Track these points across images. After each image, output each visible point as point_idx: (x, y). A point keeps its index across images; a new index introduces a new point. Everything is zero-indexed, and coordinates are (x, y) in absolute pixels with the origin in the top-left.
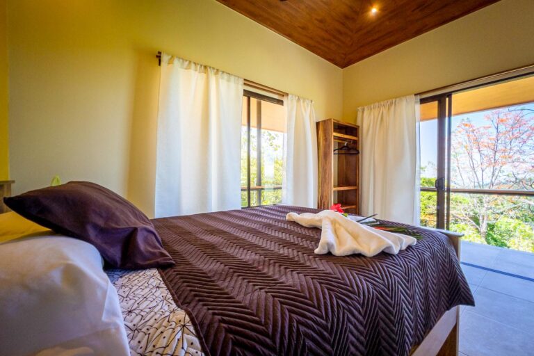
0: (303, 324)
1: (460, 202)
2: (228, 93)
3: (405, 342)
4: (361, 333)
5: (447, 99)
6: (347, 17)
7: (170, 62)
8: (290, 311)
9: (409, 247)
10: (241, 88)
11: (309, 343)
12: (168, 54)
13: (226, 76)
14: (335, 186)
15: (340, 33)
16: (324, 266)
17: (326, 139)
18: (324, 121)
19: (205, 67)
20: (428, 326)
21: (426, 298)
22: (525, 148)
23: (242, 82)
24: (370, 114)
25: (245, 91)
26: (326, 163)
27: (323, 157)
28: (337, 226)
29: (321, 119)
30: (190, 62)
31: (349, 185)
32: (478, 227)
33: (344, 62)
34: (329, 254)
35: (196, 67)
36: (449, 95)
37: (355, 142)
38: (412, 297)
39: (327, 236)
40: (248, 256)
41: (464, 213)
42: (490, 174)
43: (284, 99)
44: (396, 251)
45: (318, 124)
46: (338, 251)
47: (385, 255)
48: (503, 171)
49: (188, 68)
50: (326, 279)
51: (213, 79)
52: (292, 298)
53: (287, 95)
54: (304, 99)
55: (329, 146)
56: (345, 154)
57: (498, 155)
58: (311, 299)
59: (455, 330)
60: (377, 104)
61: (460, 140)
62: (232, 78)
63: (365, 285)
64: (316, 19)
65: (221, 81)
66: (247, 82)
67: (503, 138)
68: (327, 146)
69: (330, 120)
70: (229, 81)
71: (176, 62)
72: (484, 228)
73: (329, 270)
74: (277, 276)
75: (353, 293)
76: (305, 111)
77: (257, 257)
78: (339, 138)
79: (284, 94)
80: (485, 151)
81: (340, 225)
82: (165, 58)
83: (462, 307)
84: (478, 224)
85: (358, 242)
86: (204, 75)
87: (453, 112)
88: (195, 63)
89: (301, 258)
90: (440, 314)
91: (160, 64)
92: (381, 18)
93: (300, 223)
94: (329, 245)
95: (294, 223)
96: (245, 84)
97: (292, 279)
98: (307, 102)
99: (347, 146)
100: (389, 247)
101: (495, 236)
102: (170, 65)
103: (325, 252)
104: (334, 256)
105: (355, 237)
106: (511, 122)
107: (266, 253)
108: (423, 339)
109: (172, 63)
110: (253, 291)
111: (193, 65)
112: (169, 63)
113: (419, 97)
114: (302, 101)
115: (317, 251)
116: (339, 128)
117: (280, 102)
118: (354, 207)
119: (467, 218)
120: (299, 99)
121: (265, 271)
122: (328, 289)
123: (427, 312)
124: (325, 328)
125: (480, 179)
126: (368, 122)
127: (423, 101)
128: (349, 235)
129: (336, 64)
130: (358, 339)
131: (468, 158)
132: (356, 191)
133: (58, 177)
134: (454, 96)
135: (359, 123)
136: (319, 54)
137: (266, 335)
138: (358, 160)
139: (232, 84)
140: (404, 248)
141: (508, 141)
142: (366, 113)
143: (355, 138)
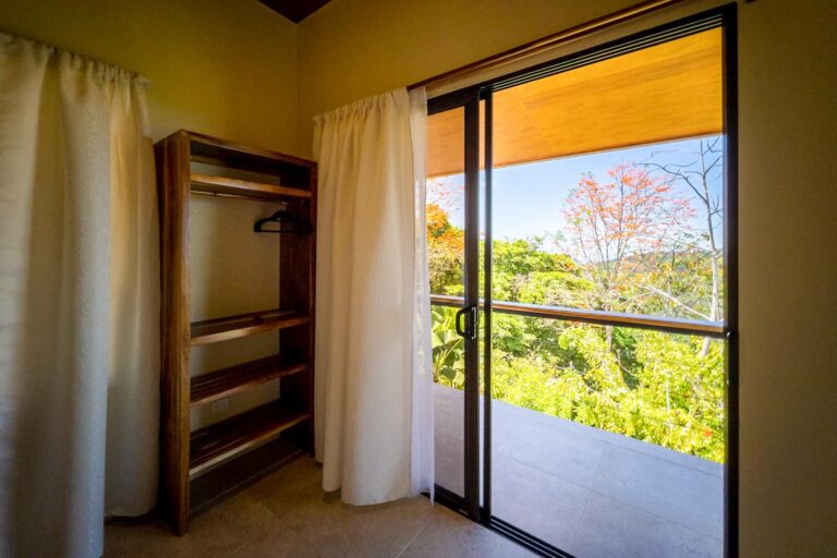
1: (584, 289)
5: (482, 103)
18: (171, 140)
22: (651, 216)
37: (308, 204)
42: (616, 250)
48: (629, 247)
57: (623, 225)
61: (583, 203)
67: (629, 204)
69: (179, 134)
80: (610, 220)
87: (495, 159)
106: (636, 182)
113: (424, 95)
125: (605, 256)
127: (435, 106)
131: (591, 227)
143: (309, 194)
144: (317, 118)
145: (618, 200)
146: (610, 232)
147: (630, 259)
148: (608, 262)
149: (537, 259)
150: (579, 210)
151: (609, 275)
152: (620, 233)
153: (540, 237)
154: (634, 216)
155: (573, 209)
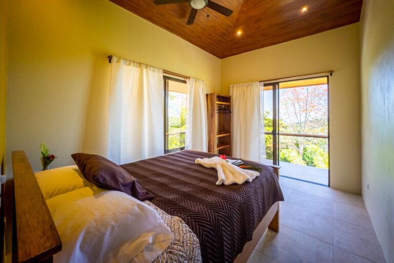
0: (219, 216)
2: (154, 79)
3: (254, 220)
4: (238, 218)
5: (277, 86)
6: (224, 34)
7: (118, 61)
8: (214, 212)
9: (257, 177)
10: (161, 75)
11: (221, 222)
12: (117, 57)
13: (152, 69)
14: (217, 135)
15: (220, 41)
16: (222, 191)
17: (212, 105)
18: (211, 94)
19: (140, 64)
20: (264, 213)
21: (264, 200)
23: (162, 71)
24: (237, 89)
25: (164, 76)
26: (212, 120)
27: (210, 116)
28: (224, 168)
29: (209, 93)
30: (130, 61)
31: (225, 133)
32: (298, 149)
33: (222, 56)
34: (223, 184)
35: (134, 64)
36: (278, 83)
37: (229, 106)
38: (258, 201)
39: (221, 176)
40: (186, 189)
41: (291, 141)
42: (304, 117)
43: (187, 80)
44: (251, 180)
45: (207, 95)
46: (227, 183)
47: (247, 182)
48: (311, 116)
49: (129, 65)
50: (224, 198)
51: (145, 71)
52: (213, 207)
53: (189, 78)
54: (199, 80)
55: (214, 110)
56: (223, 113)
57: (308, 106)
58: (220, 206)
59: (277, 213)
60: (241, 84)
62: (156, 70)
63: (239, 198)
64: (207, 34)
65: (149, 71)
66: (165, 71)
68: (213, 110)
69: (214, 93)
70: (154, 71)
71: (122, 62)
72: (301, 151)
73: (225, 193)
74: (204, 198)
75: (235, 202)
76: (200, 87)
77: (191, 189)
78: (219, 104)
79: (186, 77)
80: (301, 103)
81: (225, 167)
82: (114, 59)
83: (280, 202)
84: (299, 148)
85: (235, 177)
86: (139, 69)
88: (133, 62)
89: (211, 188)
90: (270, 206)
91: (110, 62)
92: (243, 36)
93: (204, 165)
94: (223, 181)
95: (200, 165)
96: (164, 72)
97: (211, 199)
98: (201, 81)
99: (224, 108)
100: (248, 179)
101: (308, 155)
102: (118, 64)
103: (221, 183)
104: (225, 185)
105: (233, 174)
107: (194, 186)
108: (262, 218)
109: (119, 62)
110: (197, 206)
111: (132, 63)
112: (117, 63)
113: (263, 83)
114: (198, 81)
115: (217, 183)
116: (220, 98)
117: (185, 82)
118: (228, 146)
119: (293, 144)
120: (196, 81)
121: (198, 196)
122: (226, 201)
123: (264, 206)
124: (226, 216)
125: (299, 120)
126: (236, 94)
127: (265, 85)
128: (231, 174)
129: (217, 56)
130: (237, 220)
131: (293, 107)
132: (230, 136)
133: (44, 143)
134: (280, 84)
135: (231, 95)
136: (207, 51)
137: (207, 221)
138: (230, 117)
139: (156, 74)
140: (254, 178)
141: (312, 98)
142: (235, 88)
143: (228, 104)
144: (231, 85)
145: (305, 95)
146: (302, 109)
147: (311, 121)
148: (301, 123)
149: (267, 122)
150: (287, 99)
151: (301, 128)
152: (306, 110)
153: (268, 111)
154: (313, 102)
155: (284, 99)
